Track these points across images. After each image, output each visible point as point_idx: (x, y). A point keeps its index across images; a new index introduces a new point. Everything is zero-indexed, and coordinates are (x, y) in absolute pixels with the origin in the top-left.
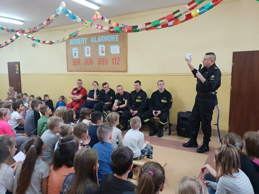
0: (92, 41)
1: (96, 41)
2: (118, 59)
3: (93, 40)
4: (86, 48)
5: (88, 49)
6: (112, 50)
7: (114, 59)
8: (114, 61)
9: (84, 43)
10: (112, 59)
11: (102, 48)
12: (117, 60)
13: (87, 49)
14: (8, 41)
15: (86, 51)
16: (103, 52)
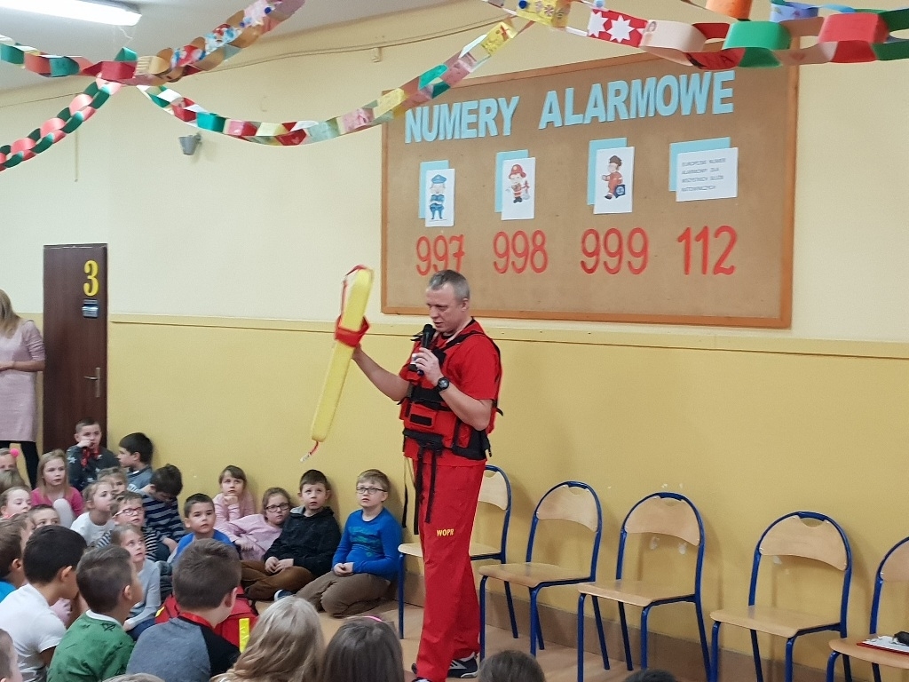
0: (546, 117)
1: (572, 119)
2: (726, 236)
3: (554, 111)
4: (506, 163)
5: (518, 170)
6: (680, 177)
7: (694, 234)
8: (696, 248)
9: (494, 132)
10: (680, 240)
11: (616, 161)
12: (717, 246)
13: (514, 172)
14: (49, 128)
15: (505, 183)
16: (616, 189)
